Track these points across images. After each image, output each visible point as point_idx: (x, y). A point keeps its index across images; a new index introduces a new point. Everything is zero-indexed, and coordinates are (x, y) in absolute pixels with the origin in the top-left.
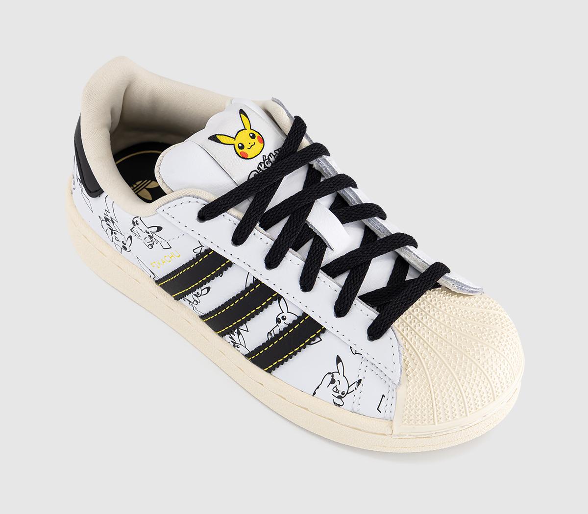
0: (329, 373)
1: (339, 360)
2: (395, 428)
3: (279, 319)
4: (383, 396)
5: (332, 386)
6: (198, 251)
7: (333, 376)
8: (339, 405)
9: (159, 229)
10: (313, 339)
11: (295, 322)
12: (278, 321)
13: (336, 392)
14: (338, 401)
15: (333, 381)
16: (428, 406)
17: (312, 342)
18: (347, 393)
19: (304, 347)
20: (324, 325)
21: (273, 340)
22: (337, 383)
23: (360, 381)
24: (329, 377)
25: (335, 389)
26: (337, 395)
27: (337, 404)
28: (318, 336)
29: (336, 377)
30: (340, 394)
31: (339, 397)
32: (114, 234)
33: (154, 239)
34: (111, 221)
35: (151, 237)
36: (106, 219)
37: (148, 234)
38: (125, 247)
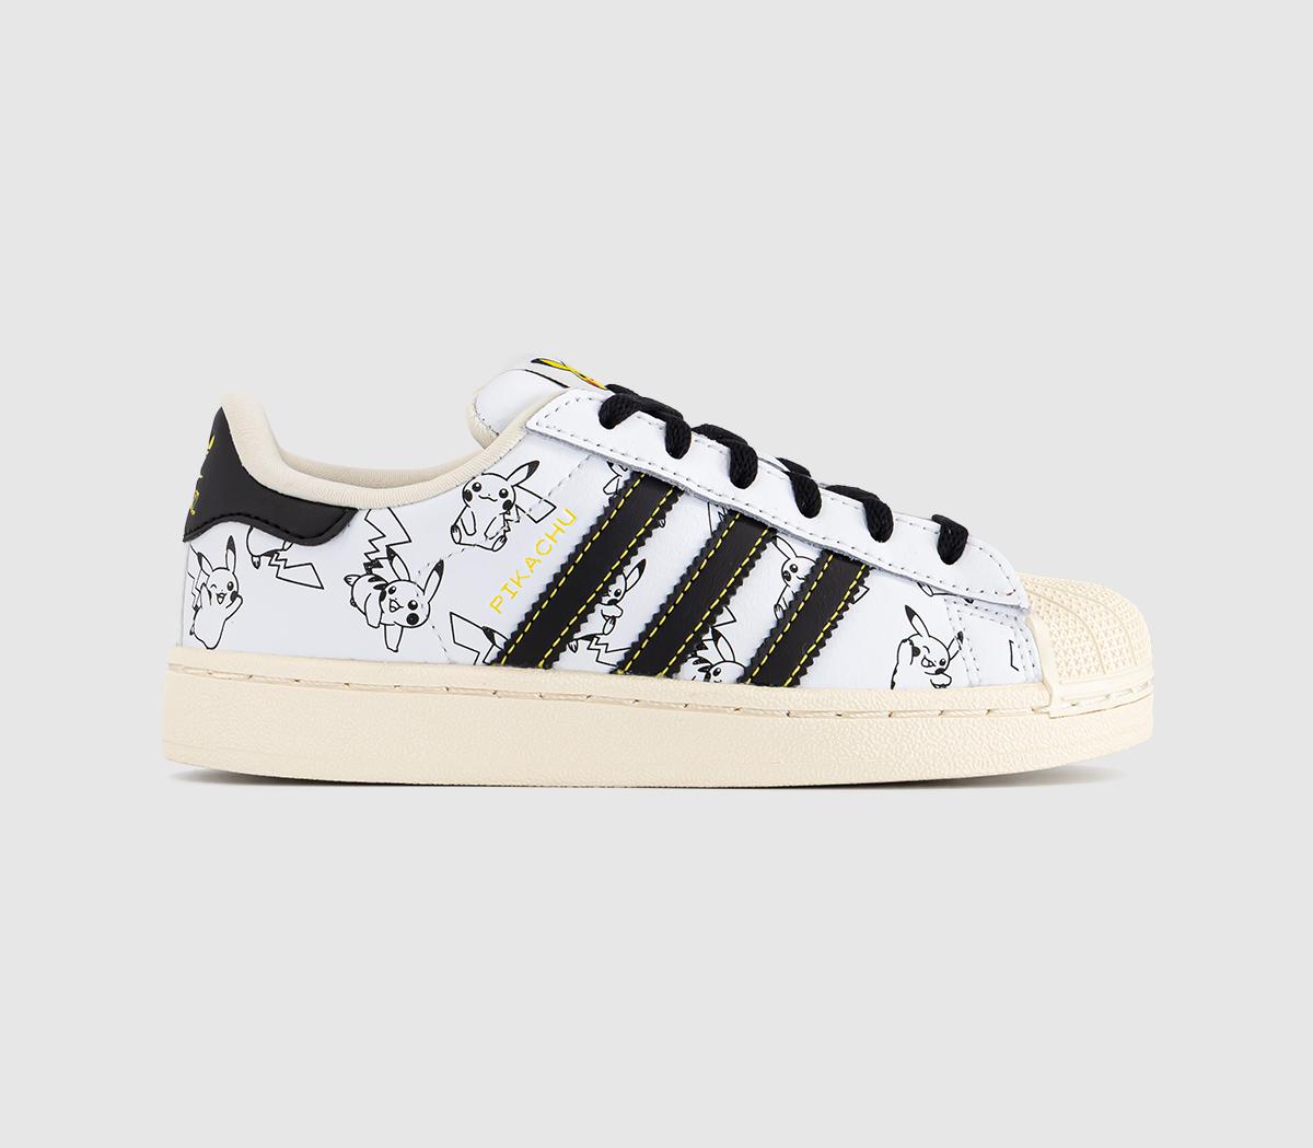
0: (904, 641)
1: (910, 613)
3: (786, 572)
4: (1011, 643)
5: (918, 659)
6: (612, 488)
7: (911, 643)
8: (944, 686)
9: (533, 466)
10: (856, 590)
12: (786, 577)
13: (929, 666)
14: (941, 679)
15: (916, 652)
17: (856, 597)
18: (950, 660)
19: (846, 608)
20: (866, 562)
22: (923, 652)
23: (960, 634)
24: (907, 647)
25: (926, 663)
26: (933, 670)
27: (940, 686)
28: (861, 582)
30: (939, 666)
31: (939, 672)
32: (388, 596)
33: (513, 510)
34: (385, 563)
35: (508, 506)
36: (371, 565)
37: (505, 500)
38: (413, 619)
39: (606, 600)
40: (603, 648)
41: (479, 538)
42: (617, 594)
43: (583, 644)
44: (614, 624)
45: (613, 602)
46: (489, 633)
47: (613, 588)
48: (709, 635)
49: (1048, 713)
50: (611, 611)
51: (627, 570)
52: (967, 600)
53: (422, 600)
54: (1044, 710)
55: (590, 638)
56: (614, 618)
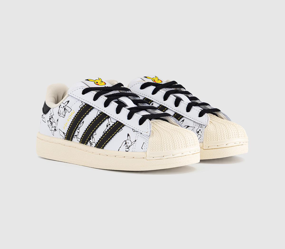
0: (125, 141)
1: (128, 135)
2: (147, 154)
4: (144, 143)
6: (81, 107)
7: (126, 142)
8: (127, 151)
9: (68, 102)
11: (113, 125)
12: (107, 126)
14: (127, 150)
15: (126, 143)
16: (160, 143)
17: (119, 131)
18: (131, 146)
19: (116, 133)
20: (124, 124)
21: (105, 134)
22: (127, 143)
23: (136, 141)
24: (125, 142)
25: (126, 146)
26: (127, 148)
28: (121, 128)
29: (127, 142)
30: (128, 147)
31: (128, 148)
32: (52, 125)
33: (66, 110)
34: (51, 118)
35: (65, 109)
36: (50, 119)
37: (64, 108)
38: (55, 129)
39: (78, 128)
40: (78, 138)
41: (62, 115)
42: (79, 127)
43: (75, 137)
44: (79, 133)
45: (79, 129)
46: (64, 133)
47: (79, 126)
48: (92, 137)
49: (146, 159)
50: (78, 131)
51: (81, 123)
52: (141, 133)
53: (56, 126)
54: (145, 158)
55: (76, 136)
56: (79, 132)
